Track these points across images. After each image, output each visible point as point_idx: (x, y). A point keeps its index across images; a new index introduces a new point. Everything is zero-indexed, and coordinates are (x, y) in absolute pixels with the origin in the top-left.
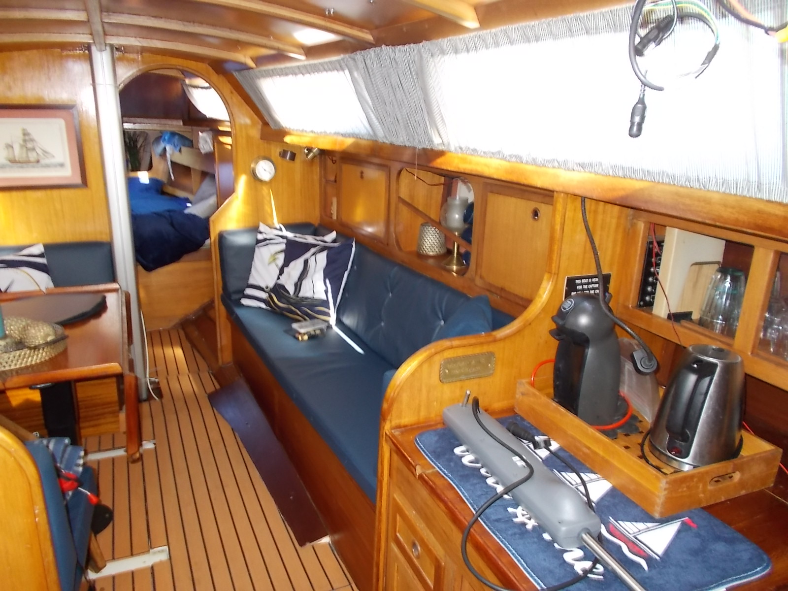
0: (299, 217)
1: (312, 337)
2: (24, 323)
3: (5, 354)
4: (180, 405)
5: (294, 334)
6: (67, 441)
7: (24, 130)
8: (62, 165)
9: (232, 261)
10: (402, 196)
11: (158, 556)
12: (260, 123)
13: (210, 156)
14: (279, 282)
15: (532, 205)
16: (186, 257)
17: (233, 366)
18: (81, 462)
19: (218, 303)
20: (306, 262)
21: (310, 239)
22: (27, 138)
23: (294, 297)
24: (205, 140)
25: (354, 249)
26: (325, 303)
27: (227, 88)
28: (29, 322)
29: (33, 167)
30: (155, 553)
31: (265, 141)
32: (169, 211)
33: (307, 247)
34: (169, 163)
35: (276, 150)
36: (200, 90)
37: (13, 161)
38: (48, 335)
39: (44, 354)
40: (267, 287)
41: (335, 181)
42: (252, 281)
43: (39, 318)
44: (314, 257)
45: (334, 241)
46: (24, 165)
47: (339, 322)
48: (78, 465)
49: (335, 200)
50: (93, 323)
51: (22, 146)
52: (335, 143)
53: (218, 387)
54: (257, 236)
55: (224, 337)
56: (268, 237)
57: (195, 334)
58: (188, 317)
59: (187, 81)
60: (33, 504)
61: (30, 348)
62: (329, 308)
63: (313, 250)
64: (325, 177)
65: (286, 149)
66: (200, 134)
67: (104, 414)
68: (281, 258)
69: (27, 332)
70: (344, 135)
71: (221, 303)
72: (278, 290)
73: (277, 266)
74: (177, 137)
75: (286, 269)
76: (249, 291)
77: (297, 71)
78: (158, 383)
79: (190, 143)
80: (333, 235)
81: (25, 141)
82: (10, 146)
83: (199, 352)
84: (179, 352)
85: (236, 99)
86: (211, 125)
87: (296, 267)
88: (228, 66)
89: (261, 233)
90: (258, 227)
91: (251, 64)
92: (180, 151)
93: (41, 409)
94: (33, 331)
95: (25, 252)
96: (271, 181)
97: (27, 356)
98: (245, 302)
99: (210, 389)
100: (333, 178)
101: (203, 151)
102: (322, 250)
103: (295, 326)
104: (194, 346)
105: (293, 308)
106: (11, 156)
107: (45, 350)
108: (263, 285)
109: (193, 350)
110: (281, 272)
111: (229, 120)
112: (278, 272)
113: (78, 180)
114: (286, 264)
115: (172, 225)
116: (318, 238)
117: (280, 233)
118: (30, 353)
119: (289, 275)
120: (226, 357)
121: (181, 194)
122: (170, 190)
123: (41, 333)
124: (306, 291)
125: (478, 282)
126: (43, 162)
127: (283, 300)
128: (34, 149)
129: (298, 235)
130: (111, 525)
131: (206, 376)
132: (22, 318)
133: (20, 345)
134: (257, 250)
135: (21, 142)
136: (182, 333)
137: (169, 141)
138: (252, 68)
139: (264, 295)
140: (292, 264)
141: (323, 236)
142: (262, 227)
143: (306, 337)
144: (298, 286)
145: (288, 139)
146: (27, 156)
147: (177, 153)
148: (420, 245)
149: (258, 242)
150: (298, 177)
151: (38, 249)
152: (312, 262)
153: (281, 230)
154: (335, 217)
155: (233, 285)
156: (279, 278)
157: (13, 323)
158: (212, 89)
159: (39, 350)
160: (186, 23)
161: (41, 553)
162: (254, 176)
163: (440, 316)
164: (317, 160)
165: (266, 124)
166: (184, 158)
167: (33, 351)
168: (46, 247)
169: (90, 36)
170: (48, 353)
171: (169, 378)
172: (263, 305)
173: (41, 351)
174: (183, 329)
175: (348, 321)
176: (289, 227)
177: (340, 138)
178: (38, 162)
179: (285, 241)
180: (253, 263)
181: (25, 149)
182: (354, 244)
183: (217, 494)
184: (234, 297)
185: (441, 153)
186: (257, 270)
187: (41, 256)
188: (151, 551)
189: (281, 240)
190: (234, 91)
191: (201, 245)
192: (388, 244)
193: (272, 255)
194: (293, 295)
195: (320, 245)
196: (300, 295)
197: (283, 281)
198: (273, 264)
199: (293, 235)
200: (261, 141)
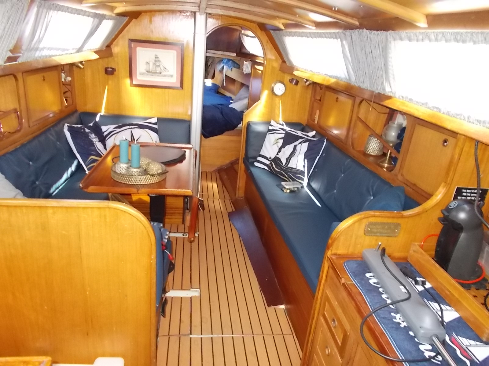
0: (295, 119)
1: (292, 191)
2: (148, 161)
3: (139, 176)
4: (213, 215)
5: (282, 189)
6: (162, 225)
7: (156, 55)
8: (172, 76)
9: (252, 139)
10: (360, 116)
11: (194, 293)
12: (281, 61)
13: (248, 76)
14: (277, 156)
16: (226, 133)
17: (244, 200)
18: (167, 237)
19: (241, 163)
20: (295, 147)
21: (300, 133)
22: (157, 59)
23: (285, 166)
24: (247, 67)
25: (325, 144)
26: (302, 173)
27: (265, 38)
28: (150, 161)
29: (158, 76)
30: (193, 291)
31: (282, 72)
32: (221, 105)
33: (297, 138)
34: (224, 76)
35: (287, 78)
36: (249, 37)
37: (148, 72)
38: (159, 169)
39: (156, 179)
40: (270, 158)
41: (320, 100)
42: (261, 153)
43: (155, 160)
44: (300, 145)
45: (314, 137)
46: (154, 74)
47: (309, 185)
48: (165, 238)
49: (318, 112)
50: (179, 165)
51: (154, 64)
52: (324, 80)
53: (234, 210)
54: (269, 127)
55: (241, 182)
56: (275, 129)
57: (225, 177)
58: (222, 167)
59: (243, 32)
60: (151, 254)
61: (151, 175)
62: (304, 176)
63: (300, 140)
64: (314, 97)
65: (293, 78)
66: (245, 62)
67: (175, 213)
68: (281, 142)
69: (149, 166)
70: (330, 76)
71: (243, 162)
72: (276, 160)
73: (278, 146)
74: (231, 62)
75: (283, 149)
76: (259, 159)
77: (308, 35)
78: (203, 201)
79: (238, 66)
80: (314, 133)
81: (156, 61)
82: (148, 63)
83: (226, 188)
84: (215, 185)
85: (269, 46)
86: (251, 58)
87: (289, 149)
88: (268, 27)
89: (271, 126)
90: (270, 122)
91: (282, 28)
92: (232, 70)
93: (149, 205)
94: (152, 166)
95: (148, 121)
96: (282, 95)
97: (149, 179)
98: (256, 164)
99: (230, 210)
100: (319, 98)
101: (245, 73)
102: (305, 142)
103: (283, 183)
104: (223, 184)
105: (283, 173)
106: (148, 69)
107: (157, 177)
108: (268, 157)
109: (222, 186)
110: (280, 151)
111: (263, 56)
112: (278, 150)
113: (179, 85)
114: (283, 146)
115: (222, 113)
116: (304, 133)
117: (282, 127)
118: (150, 178)
119: (284, 153)
120: (240, 193)
121: (228, 94)
122: (222, 91)
123: (156, 168)
124: (292, 164)
125: (400, 177)
126: (163, 73)
127: (278, 167)
128: (159, 66)
129: (293, 130)
130: (173, 271)
131: (228, 202)
132: (147, 159)
133: (145, 172)
134: (267, 135)
135: (154, 62)
136: (218, 175)
137: (226, 64)
138: (282, 30)
139: (268, 162)
140: (287, 147)
141: (307, 133)
142: (273, 123)
143: (288, 191)
144: (288, 160)
145: (296, 73)
146: (156, 70)
147: (229, 70)
148: (366, 148)
149: (269, 130)
150: (298, 95)
151: (154, 120)
152: (298, 147)
153: (283, 125)
154: (316, 122)
155: (251, 153)
156: (277, 154)
157: (143, 160)
158: (257, 39)
159: (154, 177)
160: (250, 6)
161: (151, 277)
162: (272, 91)
163: (371, 193)
164: (311, 86)
165: (284, 62)
166: (233, 74)
167: (151, 177)
168: (159, 119)
169: (197, 8)
170: (158, 179)
171: (208, 199)
172: (266, 168)
173: (155, 177)
174: (219, 173)
175: (315, 185)
176: (288, 124)
177: (328, 78)
178: (161, 73)
179: (284, 132)
180: (264, 143)
181: (155, 66)
182: (325, 141)
183: (227, 268)
184: (251, 160)
185: (389, 98)
186: (266, 147)
187: (155, 124)
188: (191, 289)
189: (282, 131)
190: (269, 42)
191: (236, 127)
192: (346, 144)
193: (275, 140)
194: (284, 165)
195: (305, 138)
196: (288, 166)
197: (280, 156)
198: (276, 145)
199: (290, 129)
200: (280, 72)
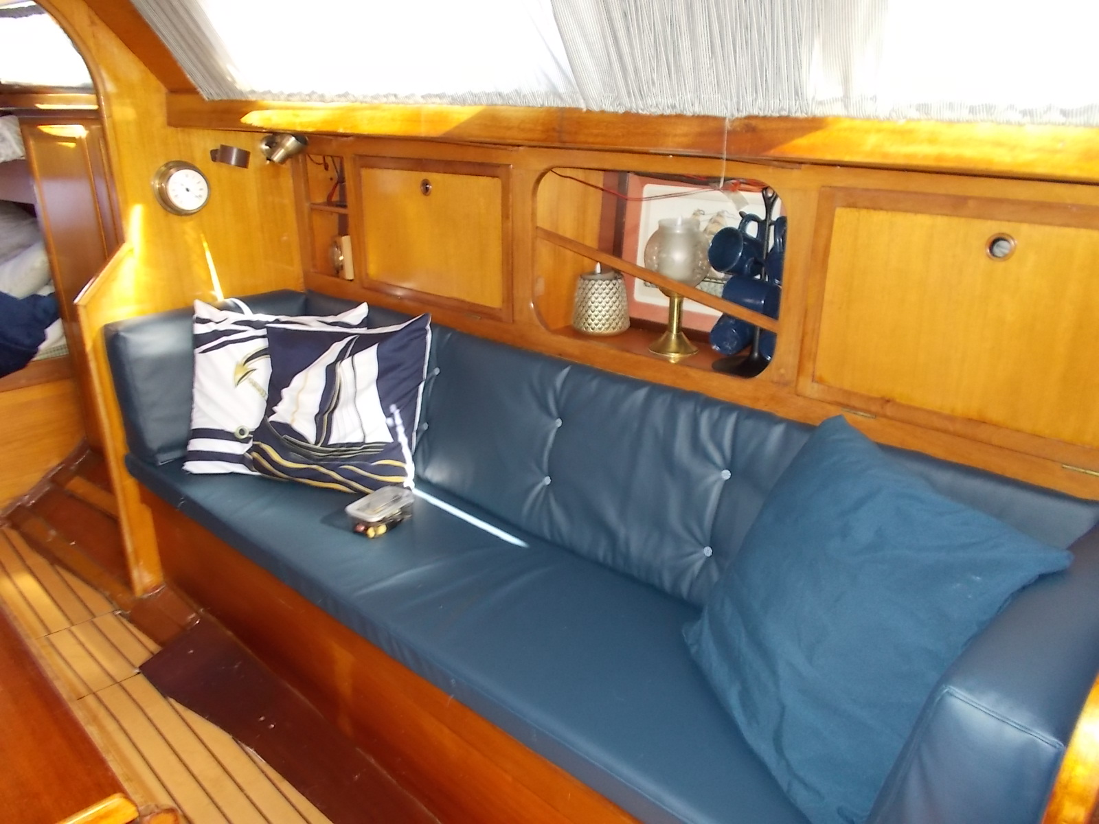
0: (267, 281)
1: (393, 525)
5: (357, 528)
9: (147, 389)
10: (540, 224)
12: (168, 87)
13: (13, 168)
14: (272, 418)
15: (992, 228)
17: (171, 593)
20: (331, 372)
21: (313, 324)
23: (318, 447)
25: (429, 337)
26: (392, 450)
31: (179, 129)
33: (321, 342)
35: (203, 147)
40: (242, 432)
41: (341, 204)
42: (198, 422)
44: (346, 360)
45: (367, 323)
49: (346, 241)
54: (192, 329)
56: (221, 327)
57: (50, 534)
62: (404, 461)
63: (337, 347)
64: (308, 198)
65: (230, 143)
68: (263, 368)
70: (454, 101)
71: (125, 474)
72: (275, 433)
73: (255, 385)
75: (284, 391)
76: (197, 445)
80: (362, 311)
83: (72, 572)
86: (12, 100)
87: (309, 383)
89: (204, 321)
90: (193, 312)
96: (202, 209)
98: (193, 467)
99: (139, 655)
100: (321, 199)
102: (362, 343)
103: (353, 509)
104: (55, 560)
105: (323, 470)
108: (232, 428)
109: (57, 571)
110: (274, 398)
112: (264, 400)
114: (281, 381)
116: (330, 319)
117: (239, 317)
119: (296, 402)
120: (144, 572)
124: (345, 430)
125: (809, 388)
127: (293, 455)
129: (283, 318)
131: (109, 620)
134: (200, 357)
139: (239, 449)
140: (297, 381)
141: (334, 315)
142: (202, 310)
143: (382, 529)
144: (323, 422)
149: (199, 340)
150: (253, 201)
152: (344, 369)
153: (237, 309)
155: (156, 433)
156: (269, 411)
162: (163, 199)
163: (717, 457)
164: (288, 165)
165: (184, 90)
174: (15, 526)
175: (436, 474)
176: (256, 302)
179: (263, 332)
182: (428, 329)
184: (166, 459)
186: (209, 399)
189: (251, 332)
190: (96, 19)
192: (513, 321)
193: (238, 365)
194: (316, 443)
195: (349, 335)
196: (332, 442)
197: (282, 414)
198: (245, 382)
199: (272, 318)
200: (171, 130)
